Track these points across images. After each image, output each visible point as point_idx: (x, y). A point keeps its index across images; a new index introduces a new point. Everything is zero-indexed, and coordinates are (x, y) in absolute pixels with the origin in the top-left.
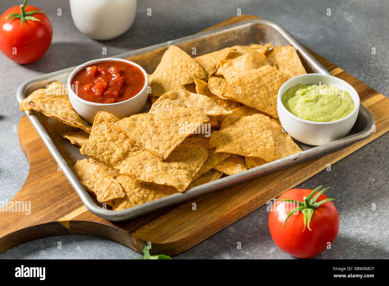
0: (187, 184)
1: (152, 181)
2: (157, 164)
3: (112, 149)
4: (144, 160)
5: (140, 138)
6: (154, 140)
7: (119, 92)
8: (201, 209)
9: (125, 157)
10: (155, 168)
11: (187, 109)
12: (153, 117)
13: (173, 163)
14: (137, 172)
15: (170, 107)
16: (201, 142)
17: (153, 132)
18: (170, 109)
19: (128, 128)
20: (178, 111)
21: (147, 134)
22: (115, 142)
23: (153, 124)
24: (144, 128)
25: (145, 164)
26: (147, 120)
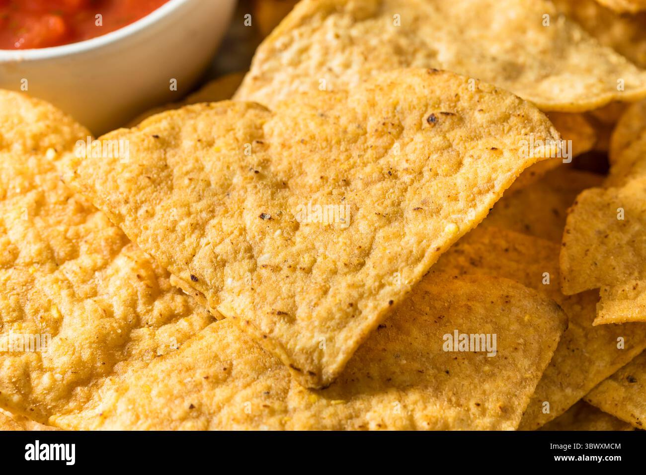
2: (286, 411)
3: (41, 313)
4: (216, 382)
5: (190, 250)
6: (264, 267)
9: (113, 355)
11: (439, 80)
12: (260, 127)
13: (374, 401)
15: (347, 66)
16: (515, 250)
17: (262, 216)
18: (352, 77)
19: (130, 191)
20: (395, 92)
21: (229, 230)
22: (61, 267)
23: (260, 169)
24: (215, 195)
25: (219, 409)
26: (231, 142)
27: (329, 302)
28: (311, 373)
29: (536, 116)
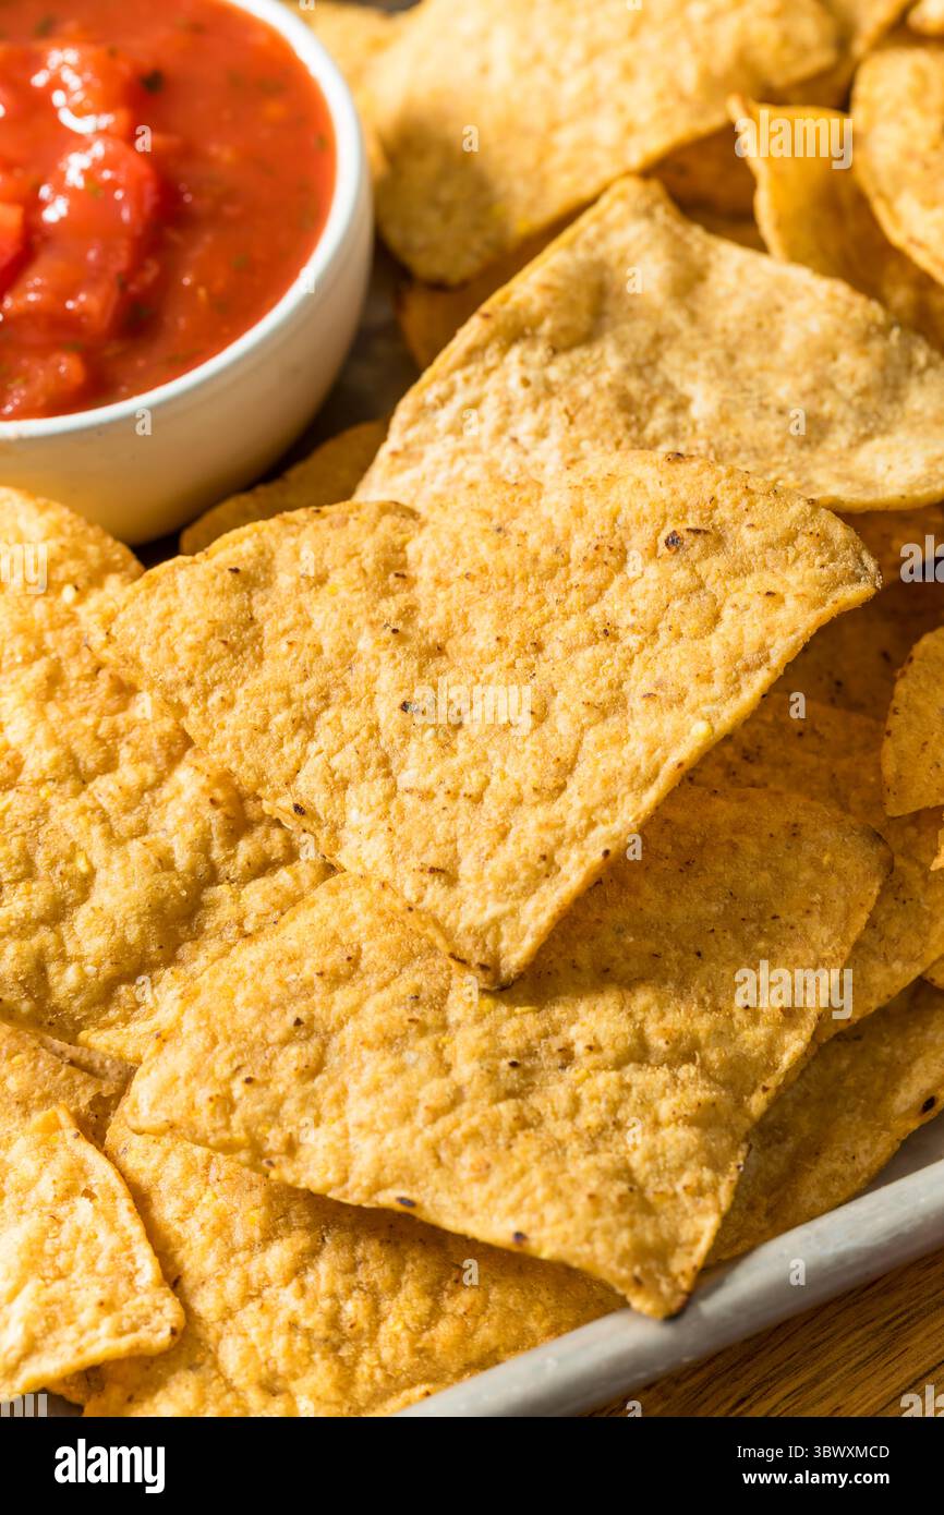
0: (702, 1228)
1: (402, 1200)
2: (444, 1027)
3: (61, 866)
4: (336, 980)
5: (292, 762)
6: (409, 791)
7: (123, 286)
8: (826, 1372)
9: (175, 931)
10: (423, 1066)
11: (685, 471)
12: (401, 549)
13: (582, 1007)
14: (274, 1114)
15: (542, 434)
16: (815, 732)
18: (549, 454)
19: (194, 665)
20: (615, 492)
21: (354, 728)
22: (91, 786)
23: (400, 626)
24: (330, 668)
25: (341, 1024)
26: (355, 577)
27: (508, 853)
28: (483, 967)
29: (839, 534)
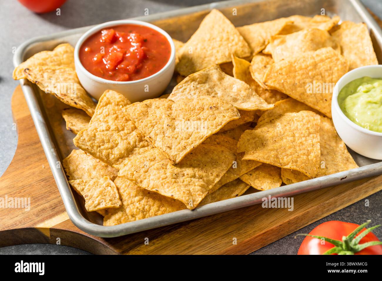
0: (199, 199)
1: (156, 190)
2: (166, 169)
3: (114, 142)
4: (151, 161)
5: (150, 131)
6: (166, 136)
7: (136, 66)
9: (129, 153)
10: (162, 173)
12: (171, 105)
13: (187, 169)
14: (139, 177)
15: (195, 94)
16: (229, 142)
17: (168, 125)
18: (195, 97)
19: (138, 116)
20: (204, 100)
21: (160, 127)
22: (120, 132)
23: (169, 115)
24: (158, 119)
25: (151, 166)
26: (164, 108)
27: (180, 146)
28: (173, 161)
29: (235, 110)
